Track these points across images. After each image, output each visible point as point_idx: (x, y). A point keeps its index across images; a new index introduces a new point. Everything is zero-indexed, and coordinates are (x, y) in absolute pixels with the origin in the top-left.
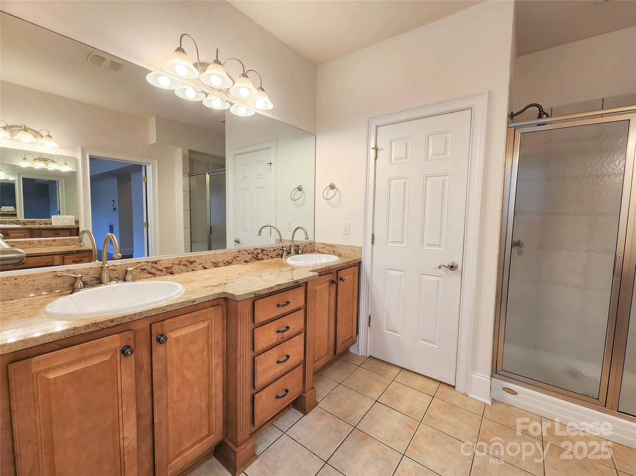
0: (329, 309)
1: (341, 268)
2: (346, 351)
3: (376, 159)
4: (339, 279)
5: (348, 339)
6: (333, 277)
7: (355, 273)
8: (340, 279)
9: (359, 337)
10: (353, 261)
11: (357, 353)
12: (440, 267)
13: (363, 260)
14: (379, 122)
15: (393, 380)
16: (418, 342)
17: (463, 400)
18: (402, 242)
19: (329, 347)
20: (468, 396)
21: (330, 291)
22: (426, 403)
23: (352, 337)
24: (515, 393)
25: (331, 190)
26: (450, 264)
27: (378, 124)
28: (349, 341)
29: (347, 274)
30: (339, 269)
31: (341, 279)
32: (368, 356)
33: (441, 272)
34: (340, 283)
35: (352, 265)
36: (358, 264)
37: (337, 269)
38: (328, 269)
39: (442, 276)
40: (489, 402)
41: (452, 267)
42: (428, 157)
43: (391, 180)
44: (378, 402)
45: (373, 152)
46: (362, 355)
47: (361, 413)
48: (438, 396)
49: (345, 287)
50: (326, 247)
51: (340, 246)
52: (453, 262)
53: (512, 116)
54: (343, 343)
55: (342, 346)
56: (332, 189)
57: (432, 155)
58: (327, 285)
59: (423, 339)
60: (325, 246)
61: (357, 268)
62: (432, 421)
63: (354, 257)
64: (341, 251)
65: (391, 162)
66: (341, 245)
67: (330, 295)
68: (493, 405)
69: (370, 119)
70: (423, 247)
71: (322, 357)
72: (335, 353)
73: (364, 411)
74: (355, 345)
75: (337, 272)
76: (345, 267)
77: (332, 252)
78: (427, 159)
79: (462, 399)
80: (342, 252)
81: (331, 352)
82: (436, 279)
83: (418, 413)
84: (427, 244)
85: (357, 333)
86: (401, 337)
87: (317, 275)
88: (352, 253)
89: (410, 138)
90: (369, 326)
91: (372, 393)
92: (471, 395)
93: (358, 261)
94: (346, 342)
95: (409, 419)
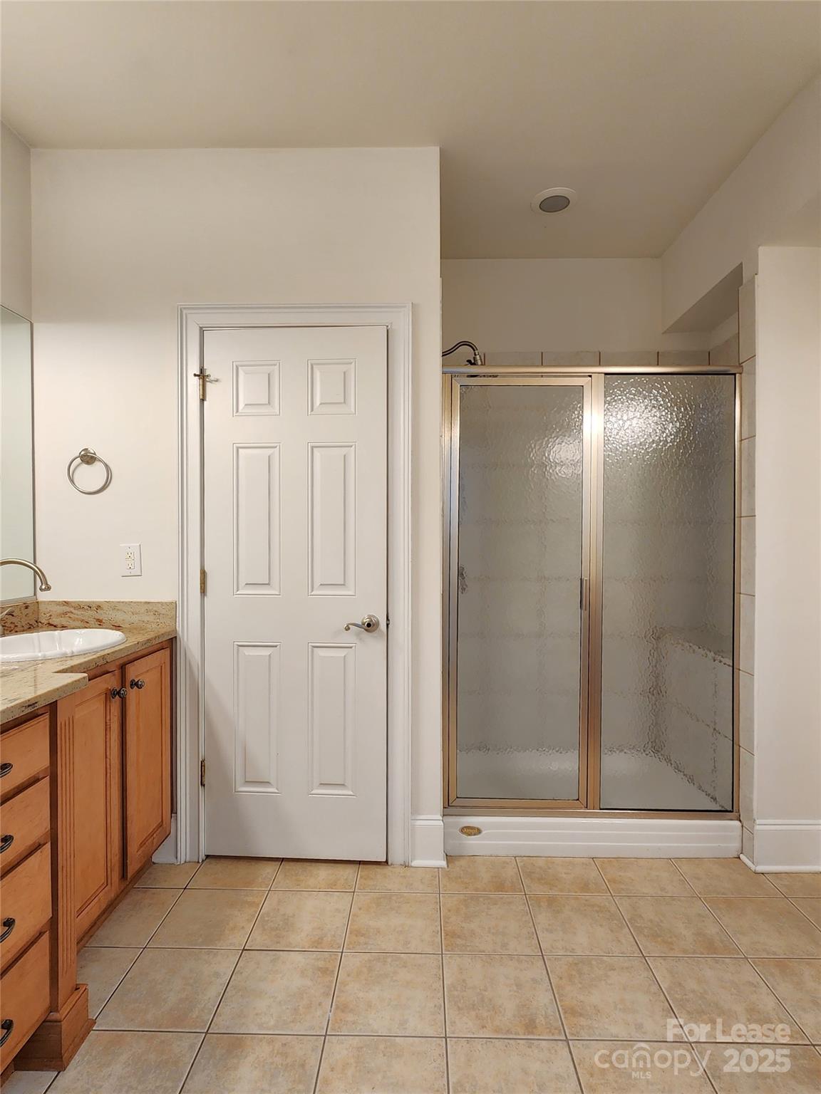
0: (108, 766)
1: (131, 658)
2: (148, 864)
3: (203, 400)
4: (128, 684)
5: (154, 832)
6: (111, 682)
7: (163, 667)
8: (131, 685)
9: (177, 819)
10: (159, 637)
11: (173, 860)
12: (347, 629)
13: (180, 633)
14: (206, 320)
15: (270, 890)
16: (313, 792)
17: (404, 877)
18: (268, 584)
19: (109, 865)
20: (411, 867)
21: (108, 718)
22: (344, 910)
23: (160, 825)
24: (479, 831)
25: (84, 466)
26: (365, 621)
27: (204, 323)
28: (155, 835)
29: (145, 670)
30: (126, 660)
31: (135, 684)
32: (202, 856)
33: (349, 638)
34: (132, 694)
35: (156, 648)
36: (170, 644)
37: (121, 662)
38: (102, 662)
39: (351, 645)
40: (443, 863)
41: (369, 625)
42: (315, 407)
43: (240, 450)
44: (246, 950)
45: (194, 383)
46: (185, 862)
47: (213, 992)
48: (362, 887)
49: (142, 704)
50: (73, 611)
51: (115, 606)
52: (370, 617)
53: (444, 354)
54: (142, 845)
55: (139, 853)
56: (88, 463)
57: (321, 404)
58: (98, 706)
59: (321, 784)
60: (72, 609)
61: (167, 652)
62: (362, 940)
63: (155, 629)
64: (118, 617)
65: (237, 411)
66: (119, 602)
67: (107, 728)
68: (450, 866)
69: (185, 308)
70: (312, 591)
71: (95, 895)
72: (123, 876)
73: (221, 985)
74: (169, 842)
75: (123, 668)
76: (140, 654)
77: (92, 622)
78: (312, 410)
79: (401, 876)
80: (123, 620)
81: (116, 876)
82: (342, 653)
83: (334, 936)
84: (321, 585)
85: (173, 810)
86: (276, 791)
87: (84, 678)
88: (151, 618)
89: (275, 365)
90: (203, 785)
91: (230, 937)
92: (415, 863)
93: (170, 637)
94: (151, 840)
95: (319, 957)
